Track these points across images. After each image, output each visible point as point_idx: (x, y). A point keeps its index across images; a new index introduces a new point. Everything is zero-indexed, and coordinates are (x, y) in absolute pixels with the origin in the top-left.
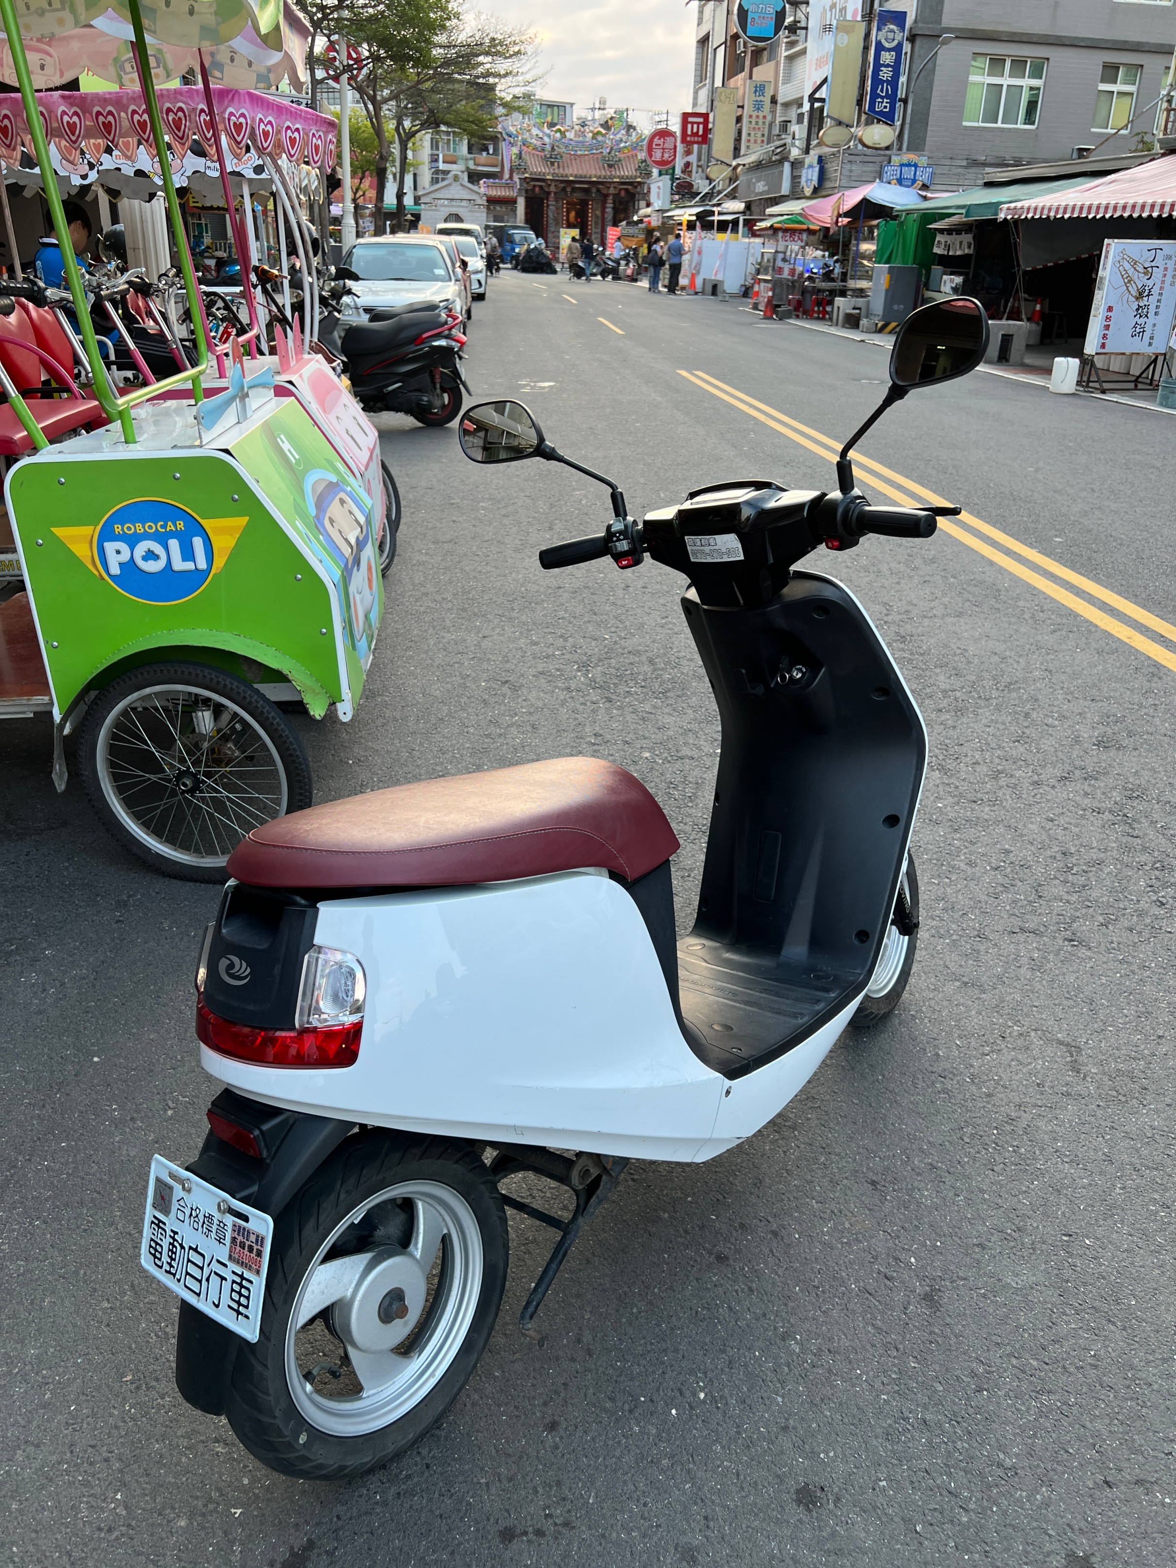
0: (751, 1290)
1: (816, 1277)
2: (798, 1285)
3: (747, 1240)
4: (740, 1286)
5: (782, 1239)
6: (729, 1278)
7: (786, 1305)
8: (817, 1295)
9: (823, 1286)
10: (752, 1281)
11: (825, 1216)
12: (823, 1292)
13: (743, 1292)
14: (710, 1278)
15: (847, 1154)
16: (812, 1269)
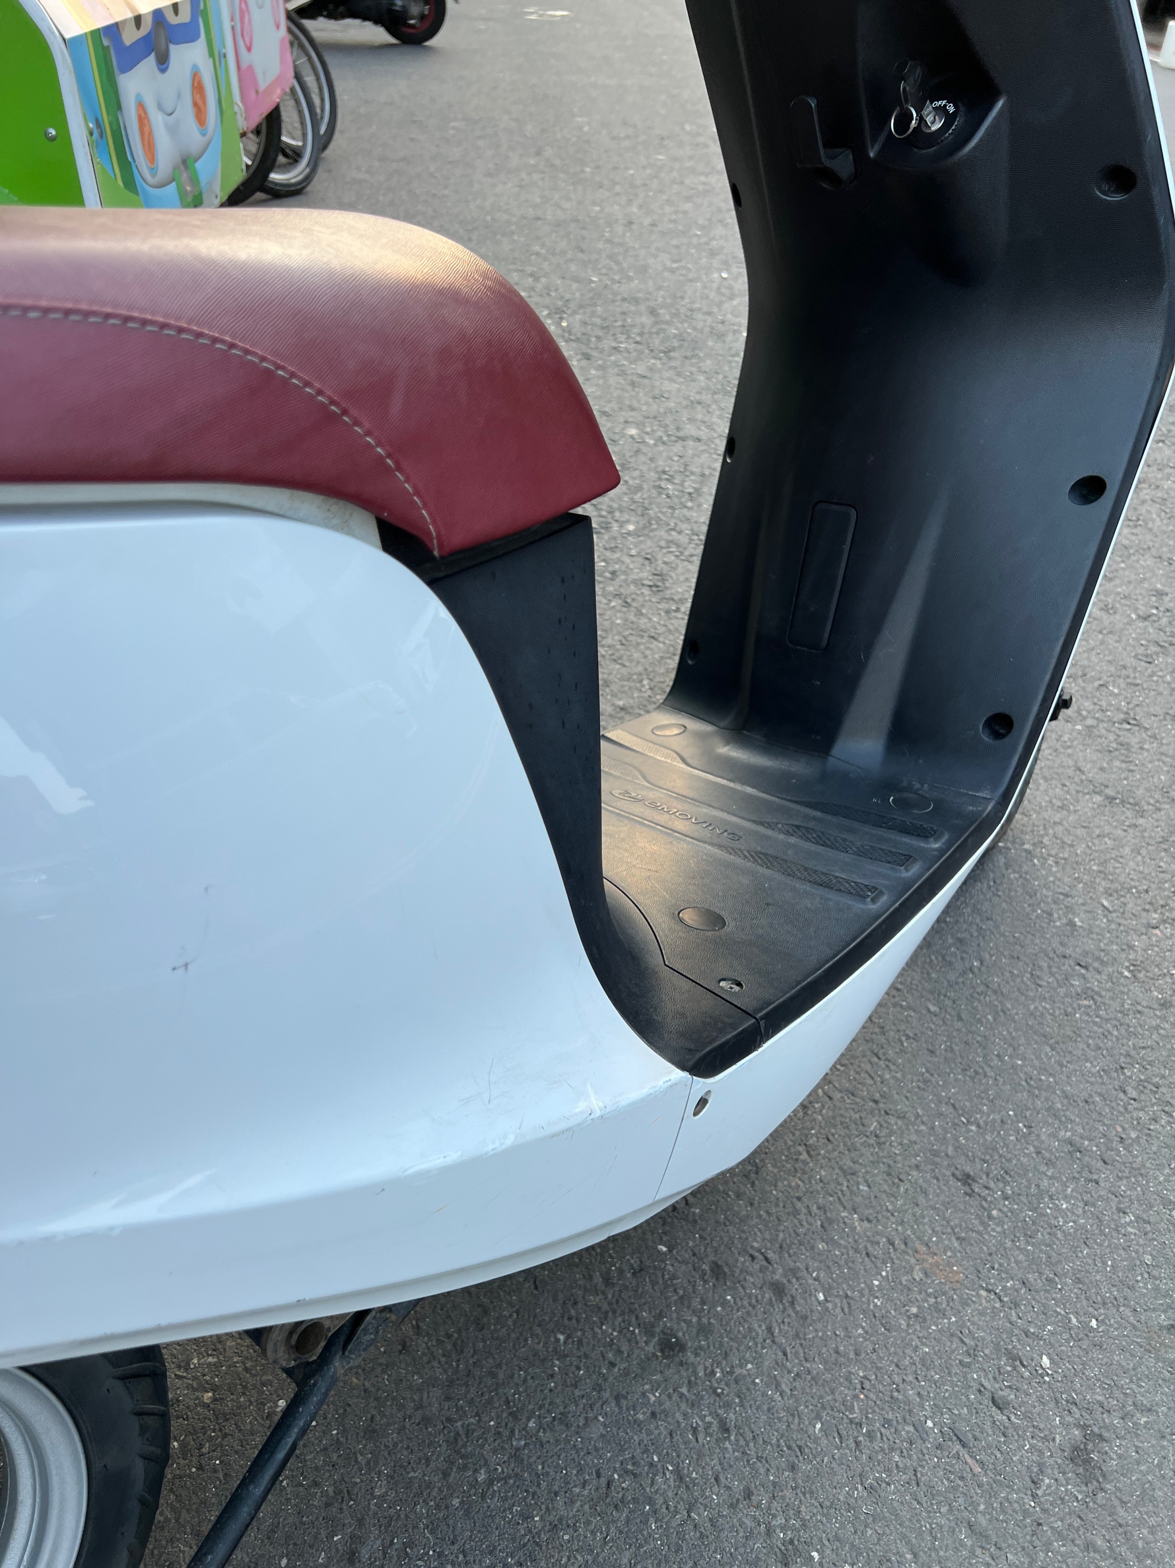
0: (725, 1429)
1: (856, 1397)
2: (818, 1417)
3: (725, 1303)
4: (703, 1418)
5: (792, 1303)
6: (682, 1395)
7: (793, 1468)
8: (857, 1444)
9: (870, 1422)
10: (728, 1405)
11: (877, 1251)
12: (870, 1435)
13: (707, 1434)
14: (644, 1394)
15: (917, 1116)
16: (848, 1379)
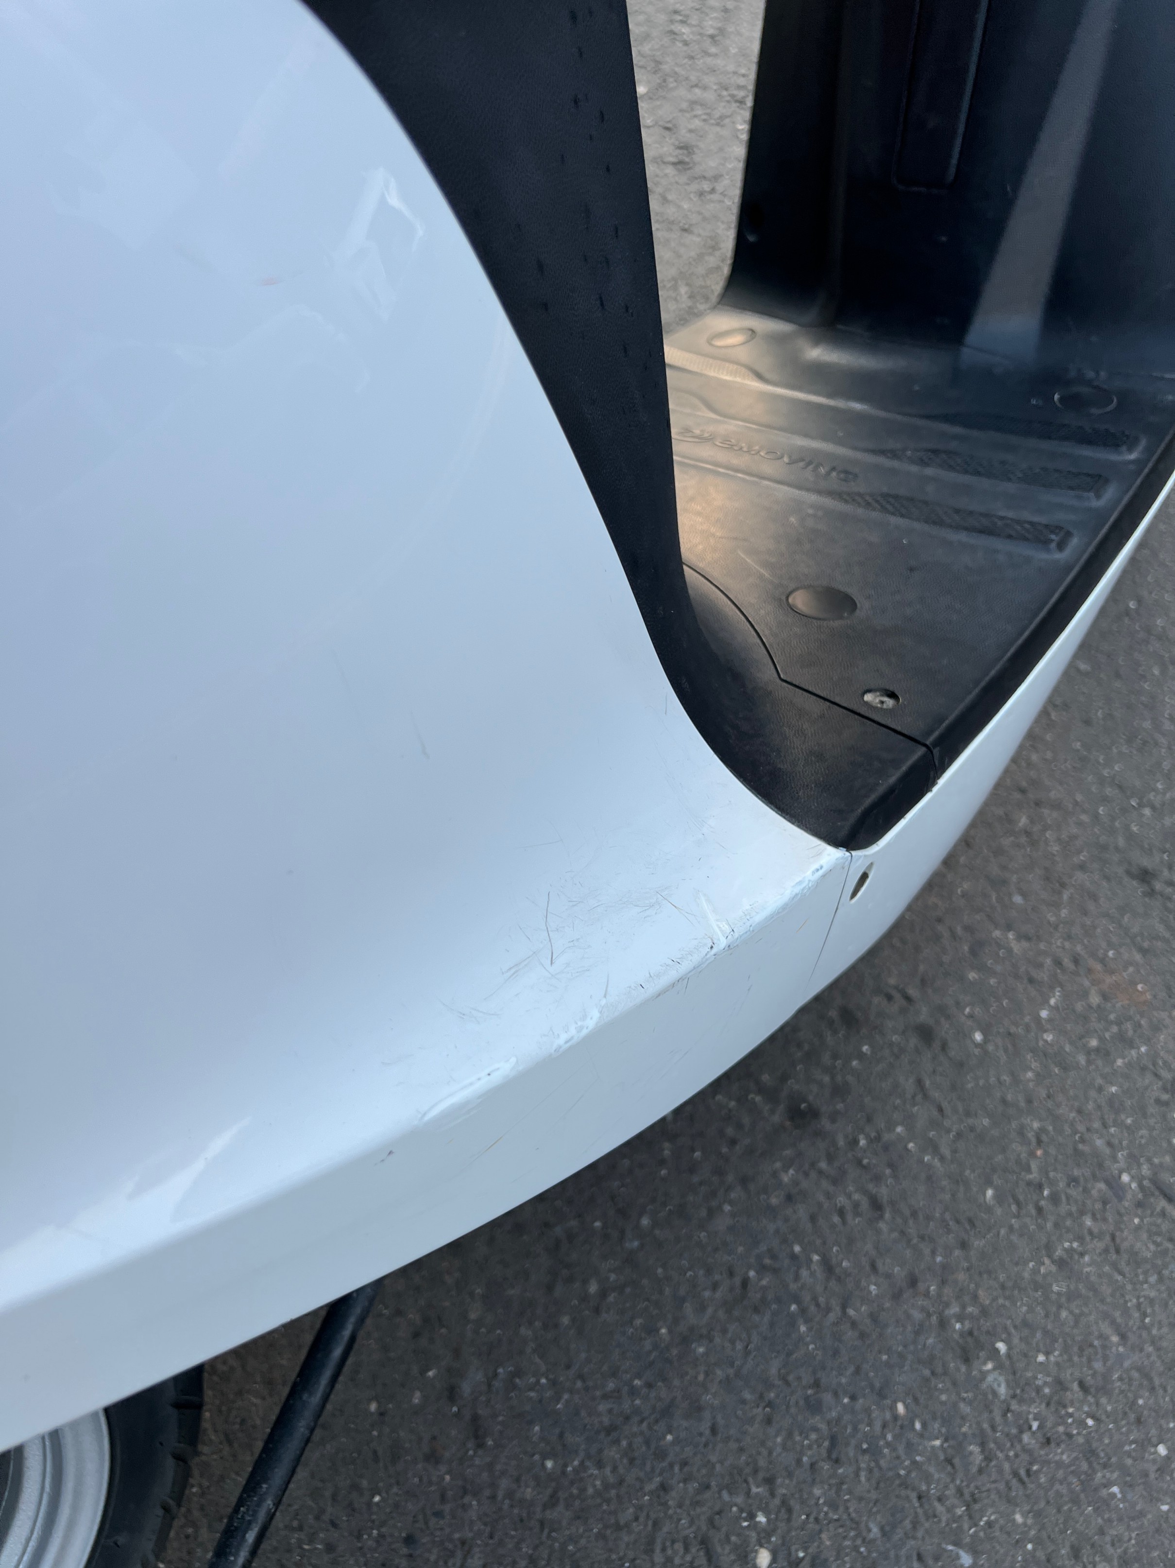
0: (876, 1205)
1: (1032, 1154)
2: (989, 1183)
3: (861, 1056)
4: (849, 1196)
5: (944, 1047)
6: (821, 1172)
7: (964, 1245)
8: (1040, 1210)
9: (1052, 1183)
10: (877, 1179)
11: (1043, 976)
12: (1054, 1198)
13: (857, 1214)
14: (775, 1174)
15: (1076, 803)
16: (1021, 1132)
